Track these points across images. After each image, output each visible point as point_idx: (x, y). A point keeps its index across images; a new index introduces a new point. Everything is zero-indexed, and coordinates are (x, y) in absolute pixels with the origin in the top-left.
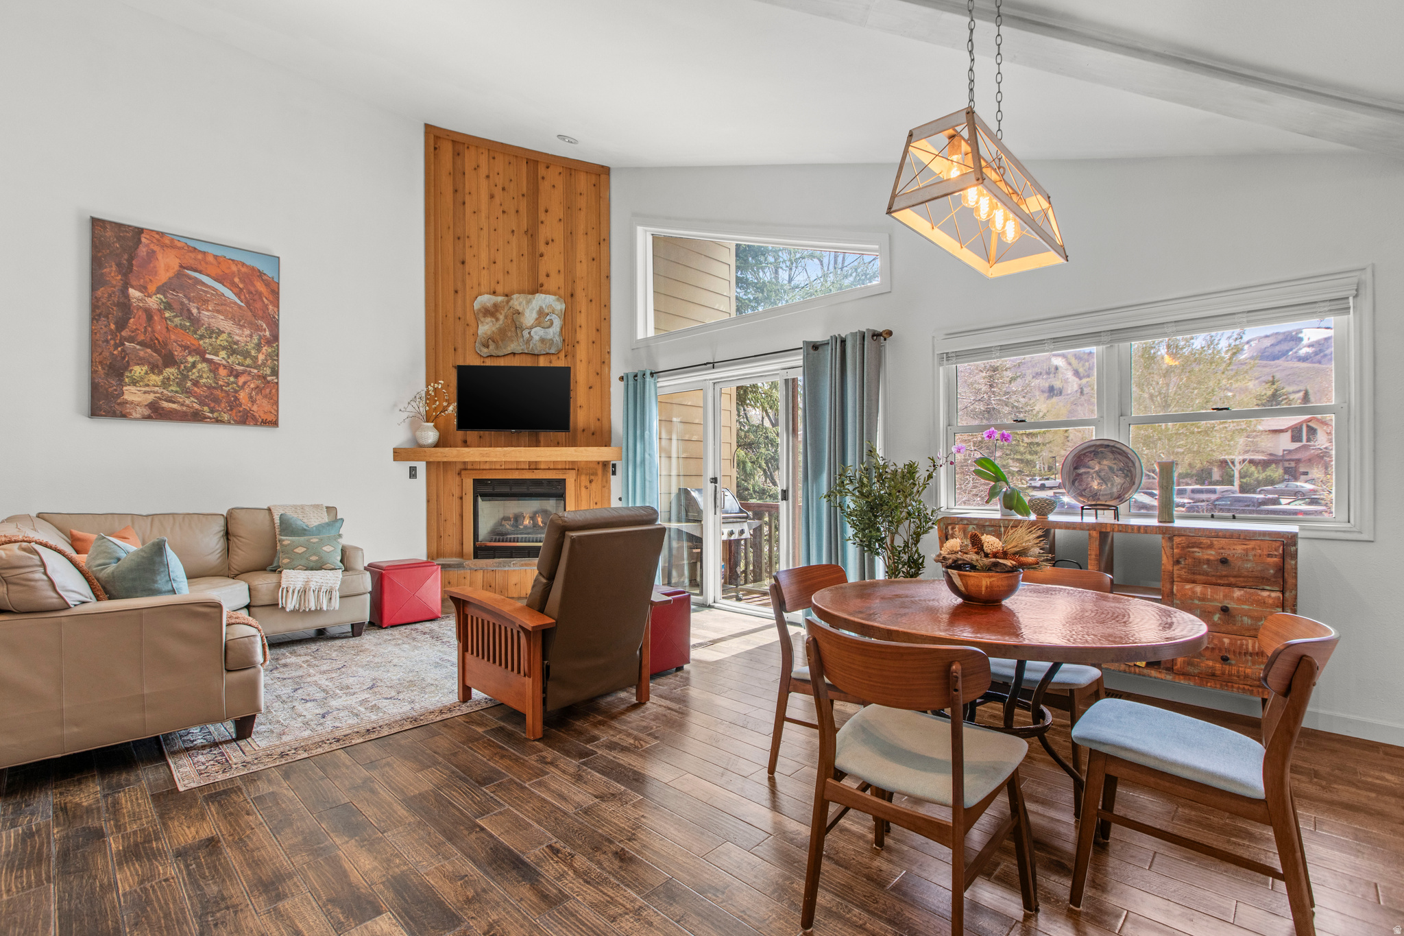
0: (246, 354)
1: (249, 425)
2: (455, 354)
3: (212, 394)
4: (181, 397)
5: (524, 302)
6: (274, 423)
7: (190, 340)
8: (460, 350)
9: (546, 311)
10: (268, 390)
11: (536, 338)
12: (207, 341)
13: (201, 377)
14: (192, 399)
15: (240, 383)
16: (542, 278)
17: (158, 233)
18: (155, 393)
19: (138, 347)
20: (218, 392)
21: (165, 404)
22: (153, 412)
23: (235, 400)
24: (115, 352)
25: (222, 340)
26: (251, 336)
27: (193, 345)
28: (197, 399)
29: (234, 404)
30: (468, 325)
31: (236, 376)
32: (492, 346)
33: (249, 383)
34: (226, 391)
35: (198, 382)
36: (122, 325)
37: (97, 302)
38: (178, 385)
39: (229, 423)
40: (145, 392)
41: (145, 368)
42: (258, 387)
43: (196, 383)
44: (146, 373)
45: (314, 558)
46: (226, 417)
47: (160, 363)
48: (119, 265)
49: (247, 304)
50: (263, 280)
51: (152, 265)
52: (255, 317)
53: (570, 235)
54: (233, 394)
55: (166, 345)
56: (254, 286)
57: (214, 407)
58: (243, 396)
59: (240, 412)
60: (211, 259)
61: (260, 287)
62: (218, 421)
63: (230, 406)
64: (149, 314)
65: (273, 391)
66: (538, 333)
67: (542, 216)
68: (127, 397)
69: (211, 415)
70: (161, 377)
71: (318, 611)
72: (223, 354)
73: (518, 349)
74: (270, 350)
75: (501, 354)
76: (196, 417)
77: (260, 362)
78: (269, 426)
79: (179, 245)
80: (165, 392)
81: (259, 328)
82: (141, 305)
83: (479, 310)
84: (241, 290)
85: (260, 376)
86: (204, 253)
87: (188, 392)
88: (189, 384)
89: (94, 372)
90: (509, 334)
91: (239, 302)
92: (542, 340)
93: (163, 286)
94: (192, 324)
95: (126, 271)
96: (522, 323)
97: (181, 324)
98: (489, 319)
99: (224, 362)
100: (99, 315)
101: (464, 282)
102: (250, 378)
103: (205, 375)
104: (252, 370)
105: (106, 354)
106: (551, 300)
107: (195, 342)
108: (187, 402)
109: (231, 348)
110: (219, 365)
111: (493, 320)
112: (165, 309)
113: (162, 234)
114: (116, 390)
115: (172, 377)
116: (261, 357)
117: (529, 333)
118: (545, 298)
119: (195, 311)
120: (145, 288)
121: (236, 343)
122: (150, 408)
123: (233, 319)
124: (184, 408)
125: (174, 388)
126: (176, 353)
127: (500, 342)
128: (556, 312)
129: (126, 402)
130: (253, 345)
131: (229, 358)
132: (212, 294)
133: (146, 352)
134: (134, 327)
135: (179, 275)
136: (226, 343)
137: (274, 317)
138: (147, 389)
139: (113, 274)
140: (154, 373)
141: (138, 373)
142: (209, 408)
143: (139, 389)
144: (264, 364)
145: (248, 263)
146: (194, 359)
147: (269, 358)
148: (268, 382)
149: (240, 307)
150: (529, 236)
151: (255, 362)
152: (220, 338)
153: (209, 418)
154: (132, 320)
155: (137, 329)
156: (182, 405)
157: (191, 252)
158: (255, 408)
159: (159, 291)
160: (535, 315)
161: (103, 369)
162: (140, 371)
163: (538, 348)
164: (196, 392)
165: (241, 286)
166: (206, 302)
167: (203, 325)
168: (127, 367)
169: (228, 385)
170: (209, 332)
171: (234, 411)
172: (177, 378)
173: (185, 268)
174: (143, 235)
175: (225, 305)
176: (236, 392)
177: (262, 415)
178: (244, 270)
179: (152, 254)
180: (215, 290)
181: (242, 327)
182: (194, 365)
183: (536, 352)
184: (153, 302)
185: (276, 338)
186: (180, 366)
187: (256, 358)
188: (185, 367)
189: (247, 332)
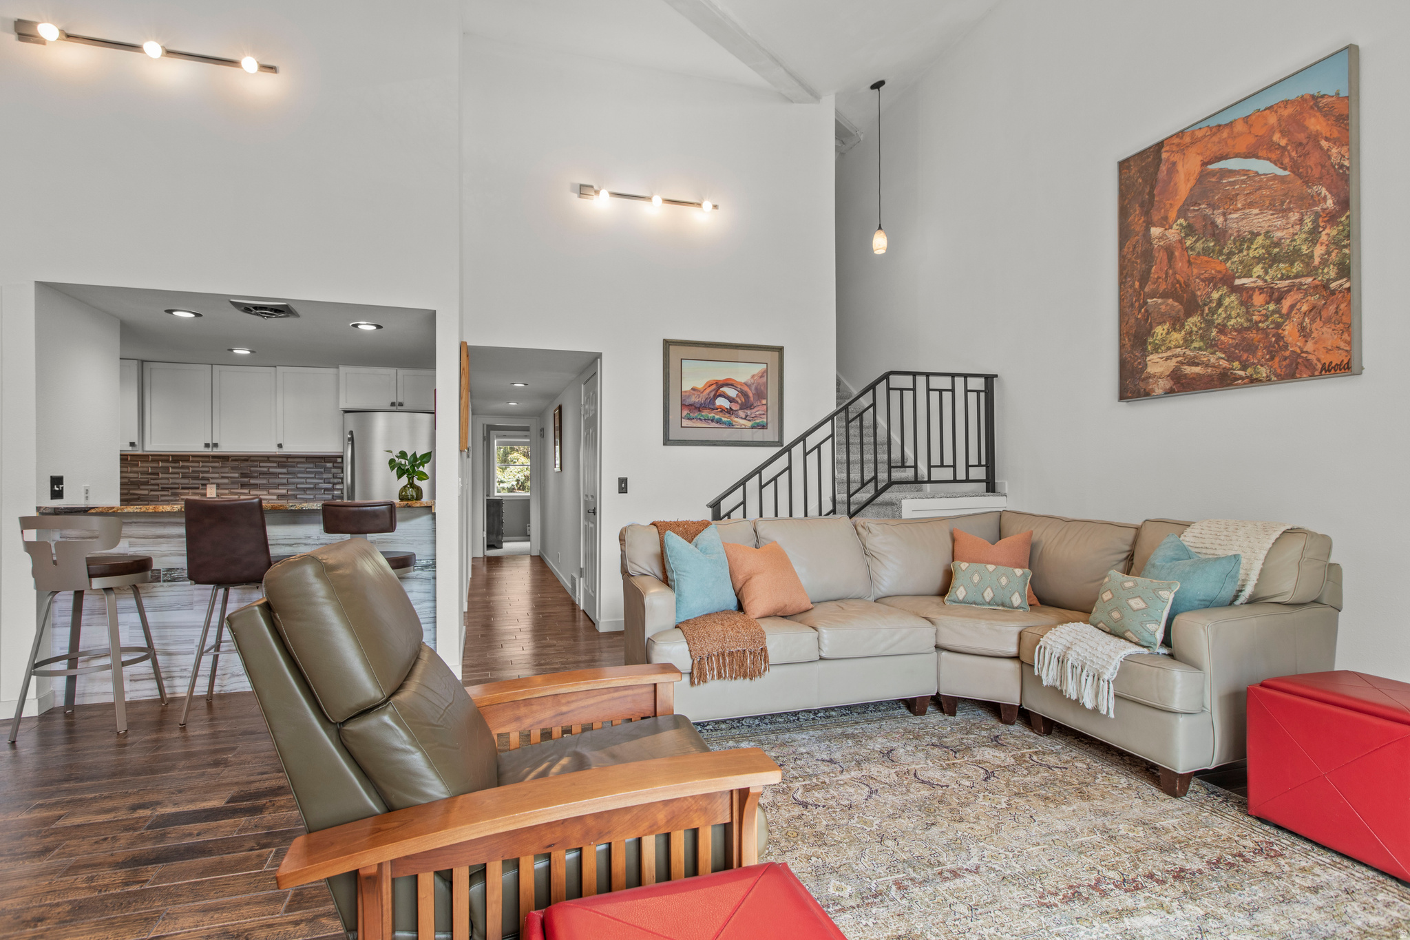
0: (1293, 256)
1: (1300, 379)
3: (1244, 339)
4: (1205, 356)
6: (1346, 367)
7: (1216, 266)
10: (1332, 308)
12: (1236, 258)
13: (1229, 317)
14: (1219, 354)
15: (1284, 311)
17: (1177, 135)
18: (1177, 356)
19: (1160, 301)
20: (1252, 335)
21: (1188, 370)
22: (1175, 384)
23: (1276, 342)
24: (1139, 316)
25: (1257, 249)
26: (1301, 220)
27: (1219, 272)
28: (1225, 353)
29: (1276, 346)
31: (1278, 301)
33: (1298, 307)
34: (1263, 329)
35: (1225, 326)
36: (1144, 279)
37: (1124, 261)
38: (1202, 338)
39: (1269, 380)
40: (1167, 359)
41: (1167, 326)
42: (1314, 308)
43: (1222, 329)
44: (1168, 333)
45: (1116, 615)
46: (1263, 372)
47: (1182, 314)
48: (1142, 206)
49: (1295, 168)
50: (1320, 109)
51: (1172, 184)
52: (1306, 183)
54: (1274, 331)
55: (1187, 285)
56: (1304, 128)
57: (1247, 360)
58: (1289, 330)
59: (1285, 359)
60: (1240, 127)
61: (1316, 124)
62: (1253, 381)
63: (1270, 352)
64: (1169, 251)
65: (1343, 306)
68: (1151, 369)
69: (1242, 373)
70: (1183, 333)
71: (1077, 704)
72: (1258, 270)
74: (1334, 232)
76: (1223, 381)
77: (1317, 261)
78: (1336, 375)
79: (1199, 134)
80: (1188, 352)
81: (1316, 200)
82: (1162, 243)
84: (1284, 149)
85: (1316, 287)
86: (1231, 124)
87: (1212, 345)
88: (1214, 333)
89: (1122, 346)
91: (1280, 172)
93: (1183, 205)
94: (1217, 241)
95: (1148, 207)
97: (1203, 249)
99: (1260, 283)
100: (1125, 277)
102: (1301, 296)
103: (1234, 314)
104: (1303, 280)
105: (1132, 321)
107: (1221, 268)
108: (1213, 360)
109: (1270, 254)
110: (1253, 289)
112: (1187, 235)
113: (1181, 134)
114: (1140, 363)
115: (1195, 329)
116: (1319, 251)
119: (1220, 221)
120: (1165, 218)
121: (1277, 244)
122: (1172, 379)
123: (1272, 206)
124: (1209, 370)
125: (1196, 345)
126: (1199, 293)
129: (1150, 376)
130: (1304, 236)
131: (1266, 273)
132: (1243, 182)
133: (1168, 305)
134: (1156, 276)
135: (1203, 176)
136: (1262, 251)
137: (1342, 166)
138: (1169, 354)
139: (1136, 220)
140: (1175, 330)
141: (1159, 334)
142: (1241, 363)
143: (1160, 355)
144: (1324, 262)
145: (1292, 97)
146: (1220, 293)
147: (1333, 247)
148: (1333, 293)
149: (1282, 179)
151: (1308, 265)
152: (1254, 247)
153: (1242, 378)
154: (1154, 268)
155: (1159, 278)
156: (1207, 366)
157: (1214, 134)
158: (1310, 346)
159: (1182, 213)
161: (1129, 340)
162: (1161, 332)
164: (1223, 343)
165: (1283, 142)
166: (1232, 199)
167: (1231, 235)
168: (1149, 332)
169: (1266, 317)
170: (1238, 244)
171: (1277, 359)
172: (1200, 329)
173: (1210, 163)
174: (1164, 150)
175: (1260, 188)
176: (1279, 326)
177: (1322, 357)
178: (1286, 113)
179: (1173, 167)
180: (1245, 172)
181: (1284, 212)
182: (1220, 303)
184: (1173, 234)
185: (1344, 204)
186: (1203, 311)
187: (1311, 256)
188: (1209, 309)
189: (1294, 216)
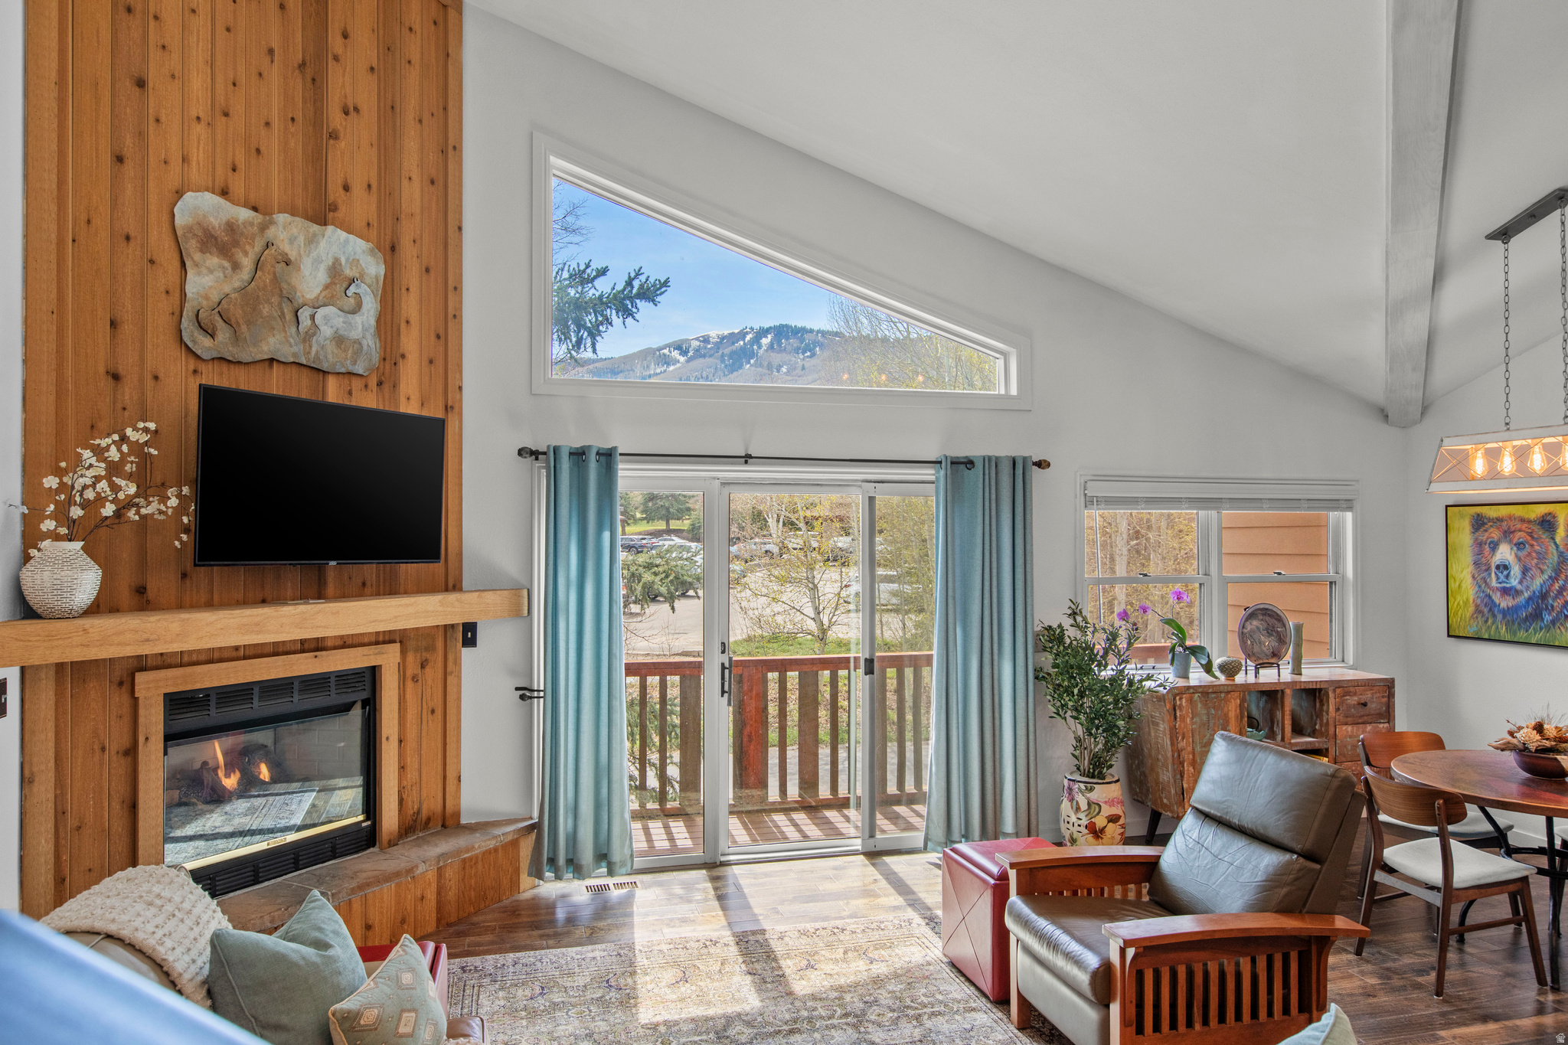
2: (113, 336)
5: (301, 238)
8: (128, 329)
9: (349, 272)
11: (326, 331)
16: (335, 192)
30: (152, 262)
32: (223, 334)
53: (390, 110)
66: (330, 321)
67: (336, 43)
73: (287, 353)
75: (245, 357)
83: (189, 229)
90: (266, 310)
92: (339, 340)
96: (294, 289)
98: (214, 261)
101: (141, 135)
106: (359, 250)
111: (226, 264)
117: (313, 317)
118: (347, 241)
127: (244, 328)
128: (368, 281)
150: (309, 79)
160: (322, 277)
163: (330, 357)
183: (325, 367)
